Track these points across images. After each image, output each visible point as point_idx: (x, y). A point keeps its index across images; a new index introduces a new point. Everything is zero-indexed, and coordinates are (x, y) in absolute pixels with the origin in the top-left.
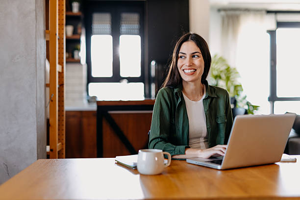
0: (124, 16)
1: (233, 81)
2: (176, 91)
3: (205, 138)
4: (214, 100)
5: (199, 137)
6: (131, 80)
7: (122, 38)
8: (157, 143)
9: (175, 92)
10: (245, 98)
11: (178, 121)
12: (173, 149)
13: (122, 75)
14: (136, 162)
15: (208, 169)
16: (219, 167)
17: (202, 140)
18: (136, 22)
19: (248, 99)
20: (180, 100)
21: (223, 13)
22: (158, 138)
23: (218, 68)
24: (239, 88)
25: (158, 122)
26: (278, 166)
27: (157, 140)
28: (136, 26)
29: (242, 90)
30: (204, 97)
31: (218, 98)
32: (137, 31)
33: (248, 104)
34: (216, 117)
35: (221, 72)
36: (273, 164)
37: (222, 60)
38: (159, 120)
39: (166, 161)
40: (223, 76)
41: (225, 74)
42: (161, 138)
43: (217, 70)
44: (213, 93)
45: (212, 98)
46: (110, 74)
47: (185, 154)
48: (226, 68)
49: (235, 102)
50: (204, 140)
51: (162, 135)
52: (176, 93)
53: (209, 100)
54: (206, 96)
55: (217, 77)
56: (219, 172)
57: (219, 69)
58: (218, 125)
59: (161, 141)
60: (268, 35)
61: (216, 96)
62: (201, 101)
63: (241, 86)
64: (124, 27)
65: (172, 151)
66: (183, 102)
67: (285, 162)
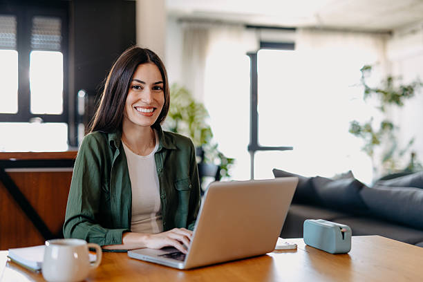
0: (38, 21)
1: (199, 123)
2: (111, 137)
3: (158, 214)
4: (172, 154)
5: (149, 213)
6: (47, 118)
7: (34, 55)
8: (77, 224)
9: (110, 140)
10: (216, 147)
11: (115, 187)
12: (103, 235)
13: (34, 111)
14: (41, 260)
15: (162, 269)
16: (181, 266)
17: (154, 217)
18: (56, 32)
19: (220, 149)
20: (117, 153)
21: (185, 25)
22: (78, 216)
23: (178, 103)
24: (207, 133)
25: (79, 190)
26: (271, 258)
27: (77, 220)
28: (57, 38)
29: (212, 136)
30: (156, 149)
31: (178, 150)
32: (57, 45)
33: (220, 155)
34: (175, 181)
35: (183, 109)
36: (263, 255)
37: (184, 92)
38: (81, 186)
39: (93, 257)
40: (185, 115)
41: (188, 113)
42: (83, 216)
43: (177, 107)
44: (170, 142)
45: (169, 151)
46: (14, 109)
47: (122, 243)
48: (190, 103)
49: (202, 154)
50: (156, 218)
51: (85, 212)
52: (112, 142)
53: (164, 154)
54: (159, 148)
55: (177, 117)
56: (181, 274)
57: (180, 105)
58: (177, 193)
59: (83, 222)
60: (248, 59)
61: (175, 148)
62: (152, 155)
63: (210, 129)
64: (37, 39)
65: (101, 239)
66: (122, 158)
67: (281, 251)
